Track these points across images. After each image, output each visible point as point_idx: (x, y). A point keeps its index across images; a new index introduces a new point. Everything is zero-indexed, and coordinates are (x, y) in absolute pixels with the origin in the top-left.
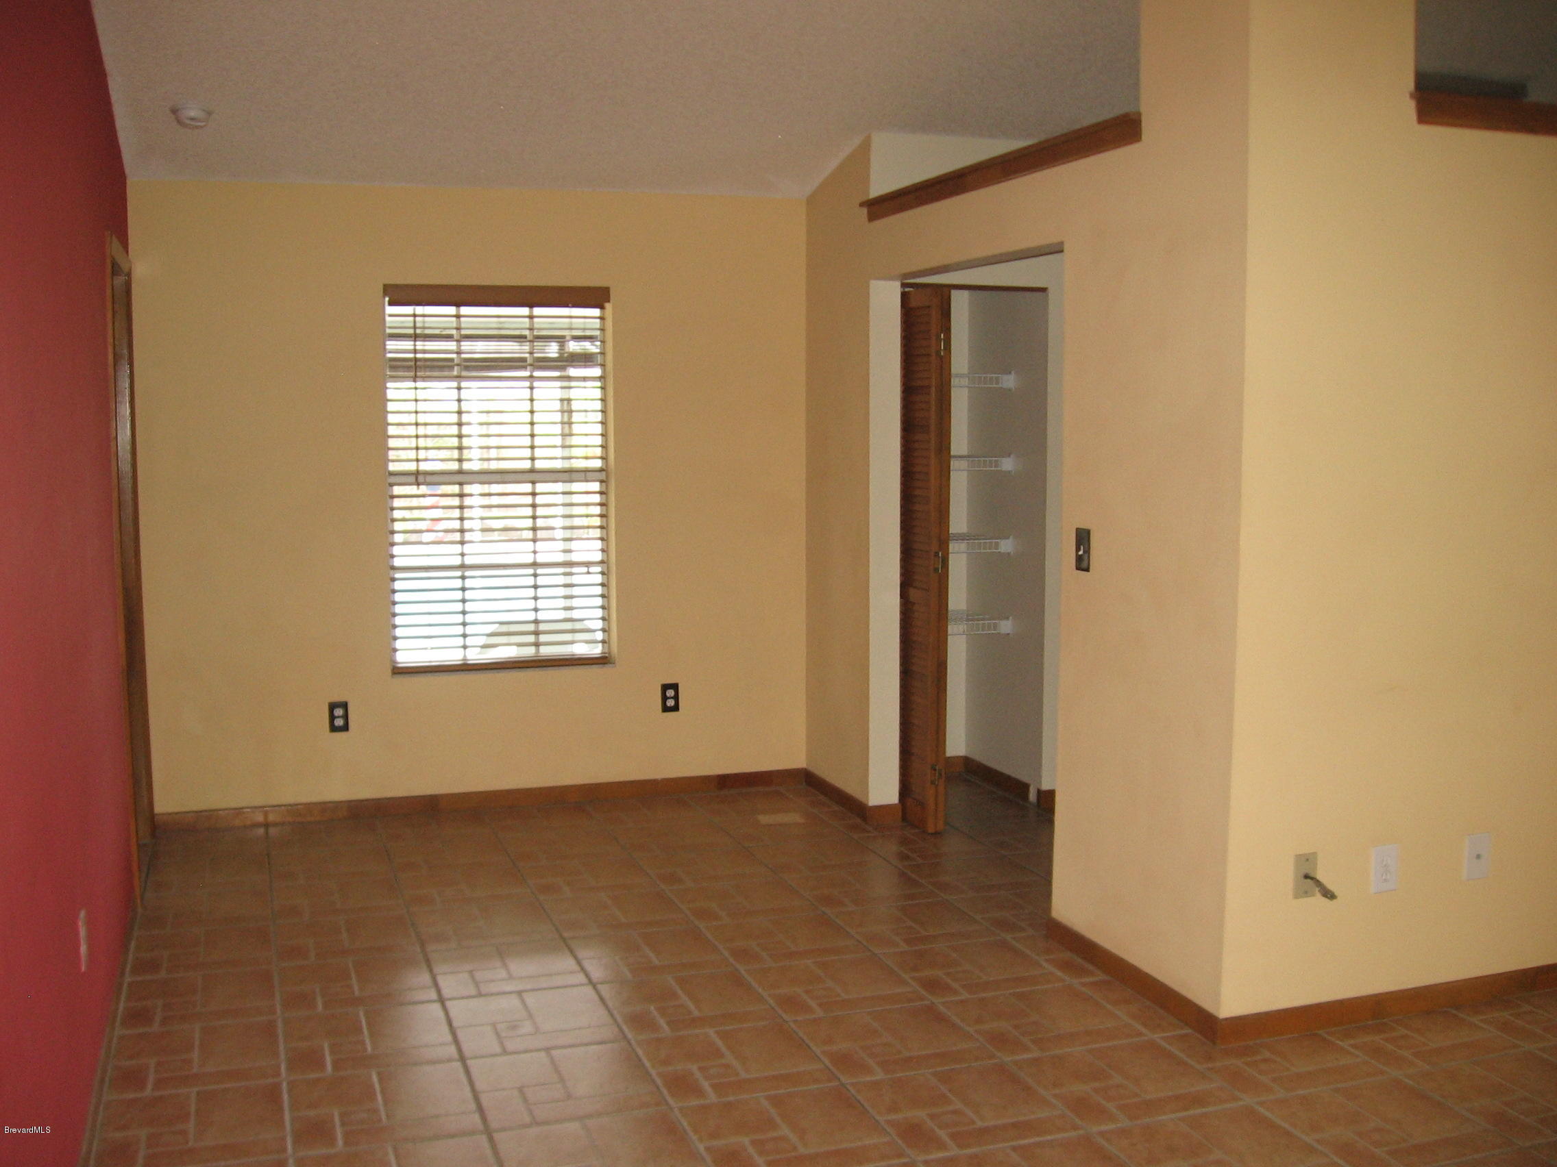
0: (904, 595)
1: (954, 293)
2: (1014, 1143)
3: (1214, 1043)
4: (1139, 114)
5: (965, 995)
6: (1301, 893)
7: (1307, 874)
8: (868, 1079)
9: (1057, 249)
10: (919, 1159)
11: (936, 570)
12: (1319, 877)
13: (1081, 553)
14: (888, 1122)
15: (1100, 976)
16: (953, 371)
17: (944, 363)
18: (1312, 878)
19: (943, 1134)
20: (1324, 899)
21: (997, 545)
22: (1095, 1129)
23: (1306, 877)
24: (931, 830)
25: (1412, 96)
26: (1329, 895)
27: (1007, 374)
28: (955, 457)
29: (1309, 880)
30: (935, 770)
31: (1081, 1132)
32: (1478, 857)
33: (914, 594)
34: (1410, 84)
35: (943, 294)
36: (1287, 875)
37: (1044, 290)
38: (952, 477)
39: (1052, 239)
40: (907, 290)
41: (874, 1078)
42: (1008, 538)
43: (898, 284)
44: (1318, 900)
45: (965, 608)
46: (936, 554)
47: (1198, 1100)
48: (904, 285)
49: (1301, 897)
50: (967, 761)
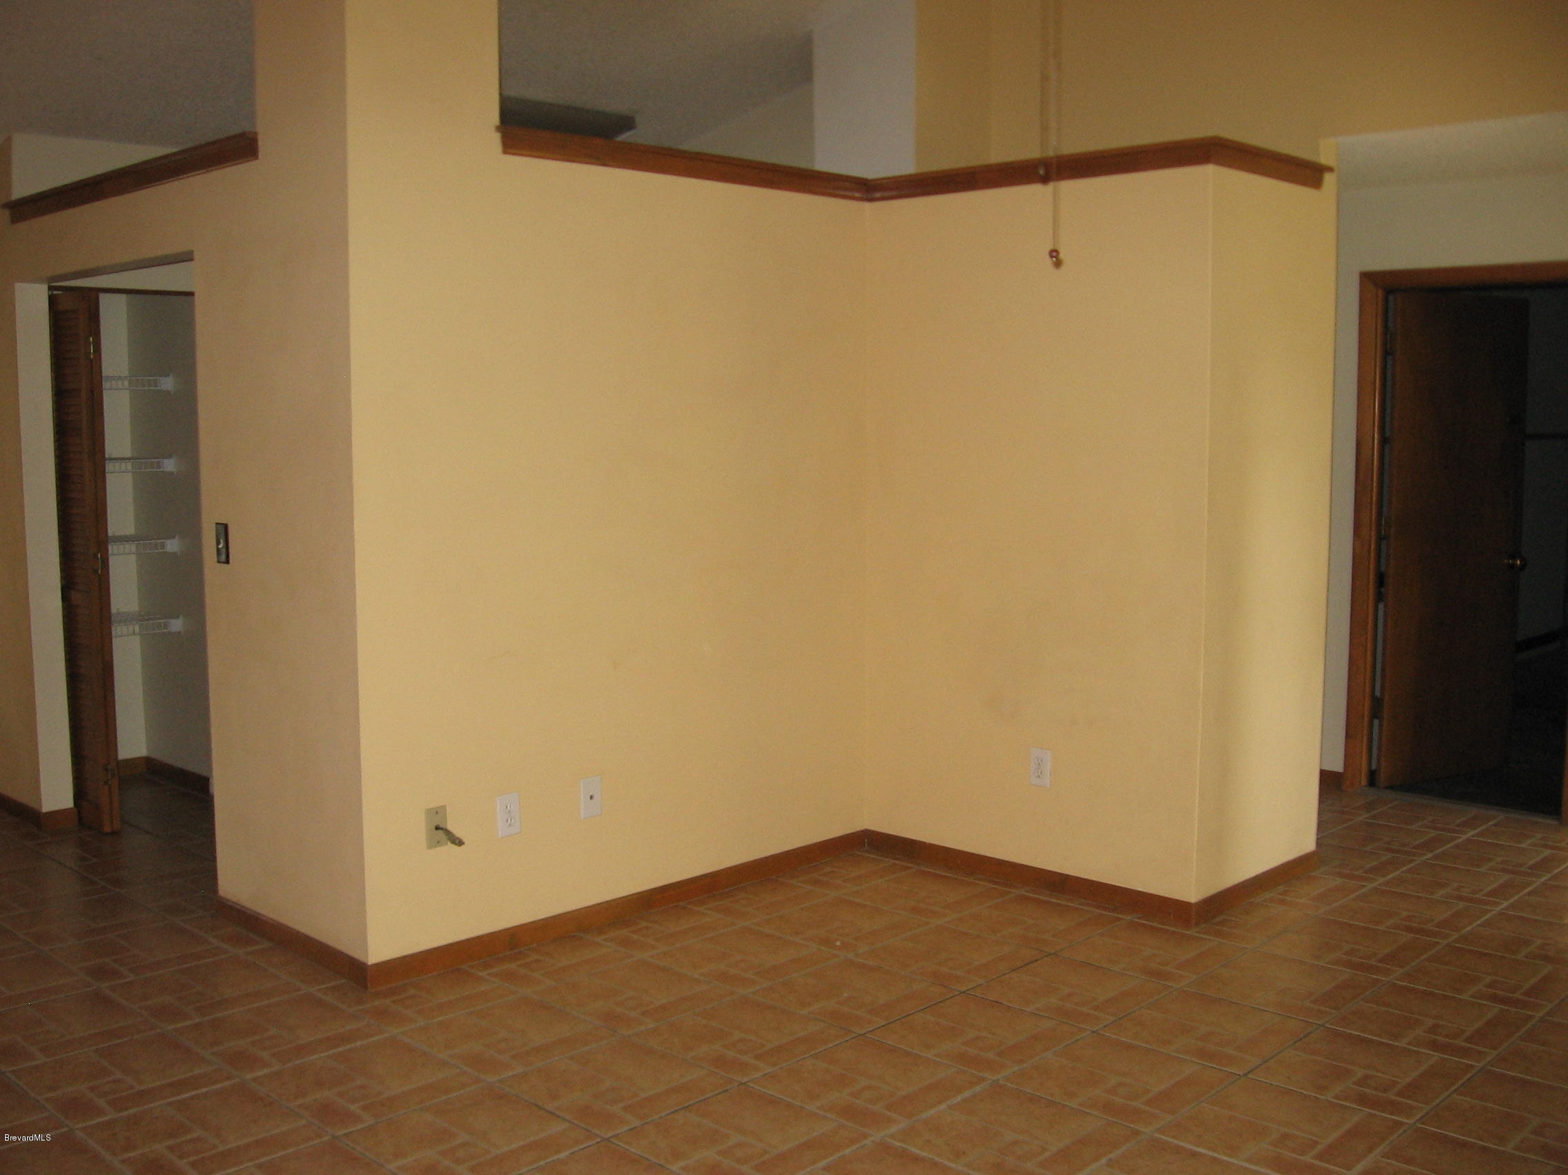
0: (65, 598)
1: (102, 297)
2: (169, 1100)
3: (365, 987)
4: (256, 134)
5: (131, 977)
6: (433, 844)
7: (438, 825)
8: (29, 1064)
9: (187, 257)
10: (77, 1126)
11: (95, 571)
12: (449, 827)
13: (220, 546)
14: (47, 1100)
15: (266, 944)
16: (104, 374)
17: (94, 365)
18: (442, 829)
19: (102, 1103)
20: (453, 846)
21: (163, 546)
22: (249, 1076)
23: (437, 828)
24: (107, 829)
25: (498, 129)
26: (460, 843)
27: (166, 376)
28: (111, 459)
29: (440, 831)
30: (107, 770)
31: (237, 1080)
32: (591, 797)
33: (76, 597)
34: (494, 118)
35: (91, 298)
36: (419, 828)
37: (191, 294)
38: (107, 481)
39: (180, 248)
40: (55, 292)
41: (34, 1063)
42: (174, 537)
43: (46, 287)
44: (451, 847)
45: (137, 609)
46: (95, 556)
47: (343, 1039)
48: (50, 288)
49: (436, 847)
50: (148, 762)
